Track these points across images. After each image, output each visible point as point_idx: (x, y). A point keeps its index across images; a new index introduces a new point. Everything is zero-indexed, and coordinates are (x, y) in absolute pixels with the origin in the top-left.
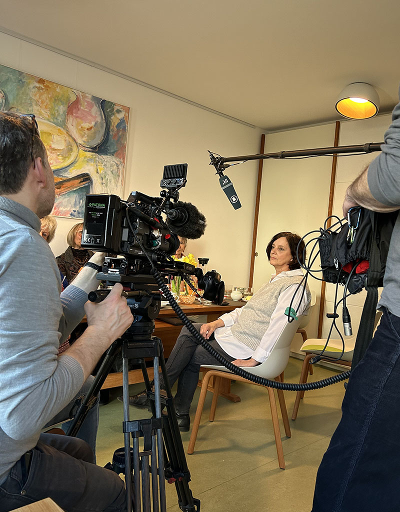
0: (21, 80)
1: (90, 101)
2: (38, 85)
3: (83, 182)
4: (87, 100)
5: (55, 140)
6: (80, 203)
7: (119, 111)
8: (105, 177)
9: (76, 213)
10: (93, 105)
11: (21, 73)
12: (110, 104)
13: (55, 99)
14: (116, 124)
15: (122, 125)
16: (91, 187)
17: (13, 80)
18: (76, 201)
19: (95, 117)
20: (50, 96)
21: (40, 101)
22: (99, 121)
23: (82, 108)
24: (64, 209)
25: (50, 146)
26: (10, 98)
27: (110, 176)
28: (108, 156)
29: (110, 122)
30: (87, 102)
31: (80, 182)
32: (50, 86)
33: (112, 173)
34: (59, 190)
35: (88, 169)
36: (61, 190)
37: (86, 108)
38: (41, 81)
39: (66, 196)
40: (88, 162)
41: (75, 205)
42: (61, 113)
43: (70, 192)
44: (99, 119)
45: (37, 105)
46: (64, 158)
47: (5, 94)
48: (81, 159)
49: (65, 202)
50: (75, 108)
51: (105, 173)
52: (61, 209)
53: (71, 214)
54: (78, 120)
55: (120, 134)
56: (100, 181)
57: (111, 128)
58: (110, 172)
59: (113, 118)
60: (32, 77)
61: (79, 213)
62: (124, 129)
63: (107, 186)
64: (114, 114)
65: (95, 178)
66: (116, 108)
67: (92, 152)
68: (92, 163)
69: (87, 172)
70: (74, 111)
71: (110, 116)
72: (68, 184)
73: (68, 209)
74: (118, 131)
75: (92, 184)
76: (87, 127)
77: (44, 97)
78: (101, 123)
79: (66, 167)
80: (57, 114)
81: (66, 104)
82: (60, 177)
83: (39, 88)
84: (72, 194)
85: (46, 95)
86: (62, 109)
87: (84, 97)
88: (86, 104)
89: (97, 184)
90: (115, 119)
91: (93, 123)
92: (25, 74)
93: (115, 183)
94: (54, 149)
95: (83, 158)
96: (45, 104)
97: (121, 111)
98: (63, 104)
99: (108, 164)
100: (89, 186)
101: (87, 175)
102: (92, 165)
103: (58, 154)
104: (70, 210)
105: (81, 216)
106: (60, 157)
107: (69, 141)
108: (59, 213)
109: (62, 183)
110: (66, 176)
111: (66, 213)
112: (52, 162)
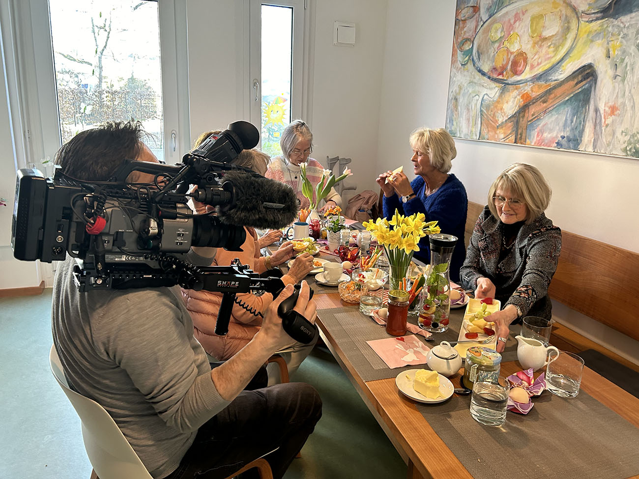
3: (581, 81)
6: (572, 122)
8: (623, 60)
9: (564, 142)
16: (593, 88)
18: (566, 120)
24: (549, 136)
25: (540, 36)
27: (632, 57)
31: (577, 84)
34: (545, 105)
35: (592, 55)
36: (548, 103)
39: (553, 112)
41: (565, 126)
43: (560, 105)
46: (557, 49)
48: (582, 39)
49: (551, 123)
51: (624, 52)
52: (545, 135)
53: (558, 143)
56: (611, 72)
61: (569, 140)
63: (623, 80)
65: (604, 71)
67: (602, 18)
68: (600, 41)
69: (589, 62)
72: (559, 91)
73: (554, 134)
75: (596, 83)
79: (558, 63)
82: (548, 83)
84: (562, 109)
89: (604, 81)
94: (545, 39)
95: (585, 36)
99: (631, 31)
100: (591, 87)
101: (590, 67)
102: (599, 45)
103: (549, 44)
104: (557, 137)
105: (571, 145)
106: (552, 49)
107: (566, 16)
108: (542, 142)
109: (549, 92)
110: (556, 78)
111: (551, 141)
112: (540, 61)
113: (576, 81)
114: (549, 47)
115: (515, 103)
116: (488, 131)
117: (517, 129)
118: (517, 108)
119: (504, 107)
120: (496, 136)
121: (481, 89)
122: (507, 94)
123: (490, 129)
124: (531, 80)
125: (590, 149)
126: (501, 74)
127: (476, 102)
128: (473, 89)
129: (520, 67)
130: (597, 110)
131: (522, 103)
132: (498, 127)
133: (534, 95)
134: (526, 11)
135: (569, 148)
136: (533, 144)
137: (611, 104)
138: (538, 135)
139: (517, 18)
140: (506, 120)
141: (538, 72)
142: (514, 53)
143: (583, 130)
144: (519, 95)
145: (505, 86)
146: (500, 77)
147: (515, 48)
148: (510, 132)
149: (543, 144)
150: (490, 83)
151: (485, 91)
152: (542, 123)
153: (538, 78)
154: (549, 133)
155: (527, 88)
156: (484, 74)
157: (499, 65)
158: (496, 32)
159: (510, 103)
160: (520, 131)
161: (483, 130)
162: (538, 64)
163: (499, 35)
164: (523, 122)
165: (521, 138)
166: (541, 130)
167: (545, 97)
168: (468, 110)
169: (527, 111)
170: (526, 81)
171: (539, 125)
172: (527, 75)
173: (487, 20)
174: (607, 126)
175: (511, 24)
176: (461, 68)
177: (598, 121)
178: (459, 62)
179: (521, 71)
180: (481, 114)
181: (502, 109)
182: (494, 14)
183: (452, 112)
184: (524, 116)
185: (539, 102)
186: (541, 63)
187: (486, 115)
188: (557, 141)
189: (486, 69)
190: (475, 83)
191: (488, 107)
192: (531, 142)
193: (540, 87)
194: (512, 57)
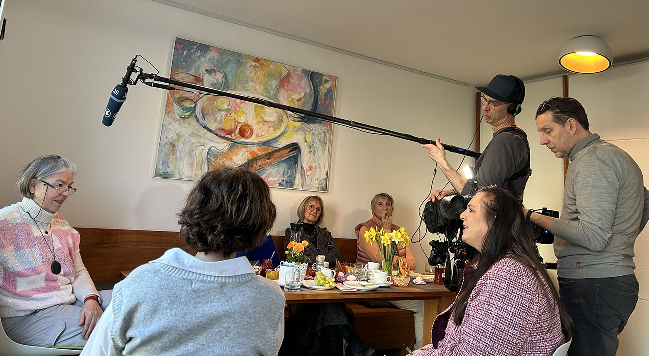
0: (239, 61)
1: (299, 73)
2: (254, 64)
3: (291, 151)
4: (297, 73)
5: (267, 113)
6: (288, 172)
7: (326, 81)
8: (313, 145)
9: (284, 183)
10: (303, 78)
11: (239, 55)
12: (318, 75)
13: (268, 75)
14: (324, 94)
15: (330, 93)
16: (299, 155)
17: (233, 62)
18: (284, 170)
19: (304, 89)
20: (264, 73)
21: (255, 78)
22: (308, 92)
23: (292, 81)
24: (273, 180)
25: (263, 119)
26: (230, 78)
27: (317, 145)
28: (316, 125)
29: (318, 92)
30: (297, 75)
31: (289, 152)
32: (264, 64)
33: (320, 141)
34: (269, 160)
35: (297, 138)
36: (271, 160)
37: (296, 81)
38: (257, 60)
39: (275, 165)
40: (296, 131)
41: (283, 174)
42: (273, 87)
43: (279, 162)
44: (308, 90)
45: (252, 81)
46: (275, 129)
47: (225, 75)
48: (290, 129)
49: (274, 172)
50: (286, 81)
51: (313, 141)
52: (270, 179)
53: (280, 184)
54: (289, 92)
55: (328, 102)
56: (307, 149)
57: (319, 97)
58: (317, 140)
59: (320, 88)
60: (249, 57)
61: (287, 183)
62: (332, 97)
63: (314, 154)
64: (322, 84)
65: (303, 147)
66: (324, 78)
67: (301, 121)
68: (301, 133)
69: (296, 141)
70: (285, 84)
71: (319, 86)
72: (277, 154)
73: (277, 179)
74: (326, 100)
75: (300, 153)
76: (297, 98)
77: (258, 74)
78: (310, 94)
79: (276, 138)
80: (269, 88)
81: (278, 78)
82: (270, 148)
83: (255, 67)
84: (281, 164)
85: (260, 72)
86: (274, 83)
87: (295, 70)
88: (296, 77)
89: (304, 153)
90: (323, 89)
91: (302, 94)
92: (243, 55)
93: (322, 151)
94: (266, 121)
95: (292, 128)
96: (259, 81)
97: (328, 81)
98: (275, 79)
99: (316, 132)
100: (297, 155)
101: (296, 144)
102: (300, 134)
103: (270, 125)
104: (279, 180)
105: (288, 186)
106: (271, 129)
107: (280, 113)
109: (271, 153)
110: (275, 146)
111: (274, 183)
112: (263, 133)
113: (288, 150)
114: (270, 127)
115: (244, 156)
118: (246, 160)
119: (233, 158)
121: (207, 141)
122: (236, 149)
124: (257, 144)
125: (300, 188)
126: (230, 133)
127: (201, 151)
128: (198, 140)
129: (247, 133)
130: (302, 167)
131: (250, 157)
133: (259, 153)
135: (288, 187)
137: (309, 165)
141: (262, 140)
142: (241, 123)
143: (295, 177)
144: (247, 152)
145: (234, 144)
146: (229, 136)
147: (242, 119)
151: (212, 144)
152: (267, 172)
153: (264, 143)
154: (273, 178)
155: (255, 149)
156: (210, 131)
157: (228, 127)
158: (223, 103)
159: (239, 157)
162: (262, 135)
163: (225, 107)
166: (266, 176)
167: (269, 155)
168: (191, 155)
169: (255, 163)
170: (253, 144)
171: (265, 173)
172: (253, 139)
174: (308, 175)
175: (237, 103)
176: (179, 120)
177: (303, 173)
178: (176, 114)
179: (248, 136)
180: (208, 161)
181: (231, 159)
183: (167, 155)
184: (252, 166)
185: (264, 158)
186: (264, 135)
187: (213, 161)
190: (200, 136)
191: (216, 156)
193: (264, 150)
194: (239, 126)
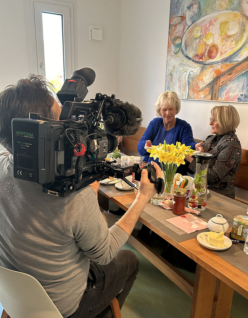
5: (230, 27)
6: (247, 86)
9: (242, 98)
18: (244, 84)
24: (233, 95)
25: (226, 35)
26: (202, 5)
34: (230, 76)
36: (232, 75)
39: (236, 81)
41: (243, 88)
43: (239, 76)
46: (237, 42)
47: (199, 4)
49: (234, 87)
52: (230, 94)
53: (239, 99)
61: (246, 97)
72: (239, 68)
73: (236, 94)
79: (238, 51)
82: (232, 63)
84: (240, 78)
94: (229, 36)
103: (232, 39)
104: (238, 95)
105: (247, 99)
106: (234, 43)
107: (243, 22)
108: (229, 98)
109: (232, 68)
110: (237, 60)
111: (234, 98)
112: (226, 50)
114: (232, 41)
115: (211, 76)
116: (194, 93)
117: (213, 91)
118: (212, 79)
119: (203, 79)
120: (199, 96)
121: (188, 68)
122: (205, 71)
123: (194, 92)
124: (221, 62)
126: (201, 58)
127: (185, 76)
128: (183, 68)
129: (213, 54)
131: (215, 75)
132: (200, 91)
133: (223, 70)
134: (216, 19)
135: (246, 102)
136: (223, 100)
138: (226, 95)
139: (211, 23)
140: (205, 87)
141: (225, 56)
142: (210, 45)
144: (213, 71)
145: (204, 66)
146: (201, 60)
147: (210, 42)
148: (207, 93)
149: (229, 99)
150: (194, 64)
151: (191, 69)
152: (228, 87)
153: (226, 60)
154: (233, 93)
155: (219, 67)
156: (189, 59)
157: (200, 52)
158: (197, 31)
159: (208, 76)
160: (214, 93)
161: (190, 93)
162: (225, 52)
163: (199, 34)
164: (216, 87)
165: (215, 97)
166: (227, 91)
167: (230, 71)
168: (180, 81)
169: (219, 80)
170: (218, 62)
171: (226, 88)
172: (218, 58)
173: (191, 25)
175: (207, 27)
176: (174, 55)
178: (172, 52)
179: (214, 56)
180: (188, 83)
181: (202, 80)
182: (195, 22)
183: (169, 83)
184: (216, 84)
185: (226, 75)
186: (227, 51)
187: (192, 84)
188: (238, 98)
189: (191, 55)
190: (184, 64)
191: (193, 79)
192: (222, 99)
193: (227, 66)
194: (208, 48)
